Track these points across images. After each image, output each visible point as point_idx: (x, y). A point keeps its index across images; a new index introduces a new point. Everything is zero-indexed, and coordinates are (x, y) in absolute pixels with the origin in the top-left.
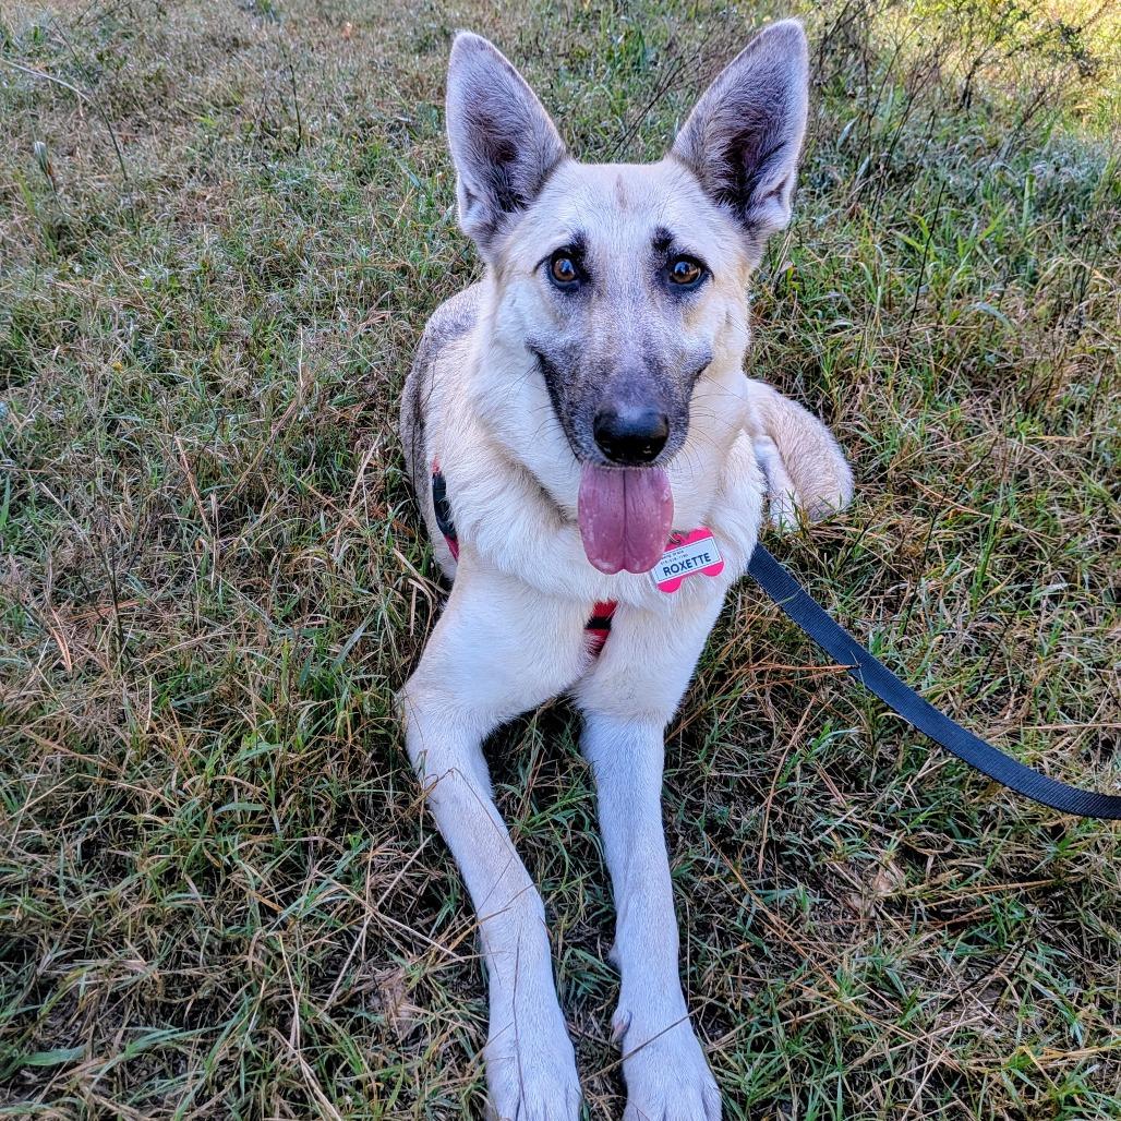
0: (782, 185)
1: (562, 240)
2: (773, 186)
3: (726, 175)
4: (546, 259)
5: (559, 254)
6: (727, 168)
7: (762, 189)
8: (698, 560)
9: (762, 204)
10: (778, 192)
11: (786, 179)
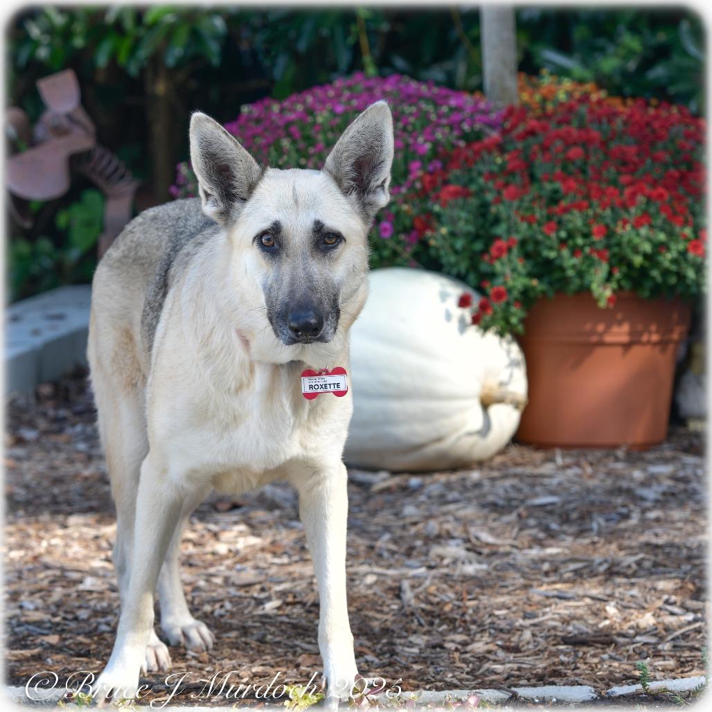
0: (384, 182)
1: (266, 225)
2: (379, 183)
3: (354, 179)
4: (257, 236)
5: (264, 233)
6: (353, 175)
7: (374, 184)
8: (332, 386)
9: (374, 192)
10: (382, 186)
11: (385, 179)
